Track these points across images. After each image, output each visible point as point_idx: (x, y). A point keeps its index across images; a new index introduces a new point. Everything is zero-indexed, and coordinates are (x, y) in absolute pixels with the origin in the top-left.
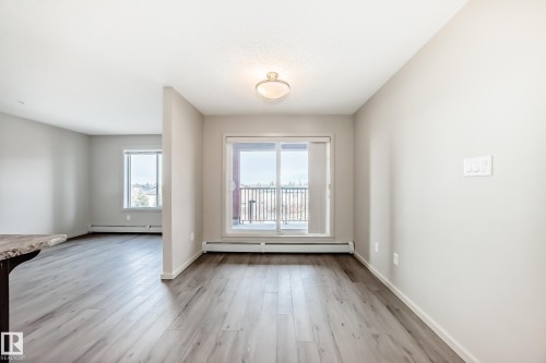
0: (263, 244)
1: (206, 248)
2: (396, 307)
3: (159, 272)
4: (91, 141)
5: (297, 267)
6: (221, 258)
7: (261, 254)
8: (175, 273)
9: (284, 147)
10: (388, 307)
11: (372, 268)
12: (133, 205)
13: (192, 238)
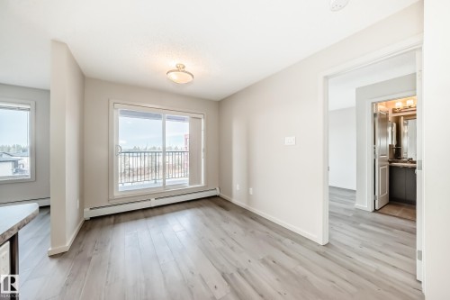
0: (153, 200)
1: (89, 214)
2: (254, 217)
6: (112, 219)
7: (151, 208)
8: (69, 243)
9: (169, 118)
10: (251, 218)
11: (235, 200)
13: (78, 206)
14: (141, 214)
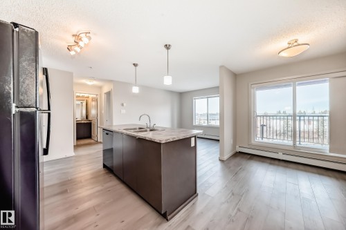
0: (280, 154)
1: (239, 149)
3: (217, 156)
4: (181, 95)
5: (317, 176)
6: (249, 157)
7: (279, 160)
8: (225, 158)
12: (197, 124)
13: (232, 142)
14: (269, 161)
